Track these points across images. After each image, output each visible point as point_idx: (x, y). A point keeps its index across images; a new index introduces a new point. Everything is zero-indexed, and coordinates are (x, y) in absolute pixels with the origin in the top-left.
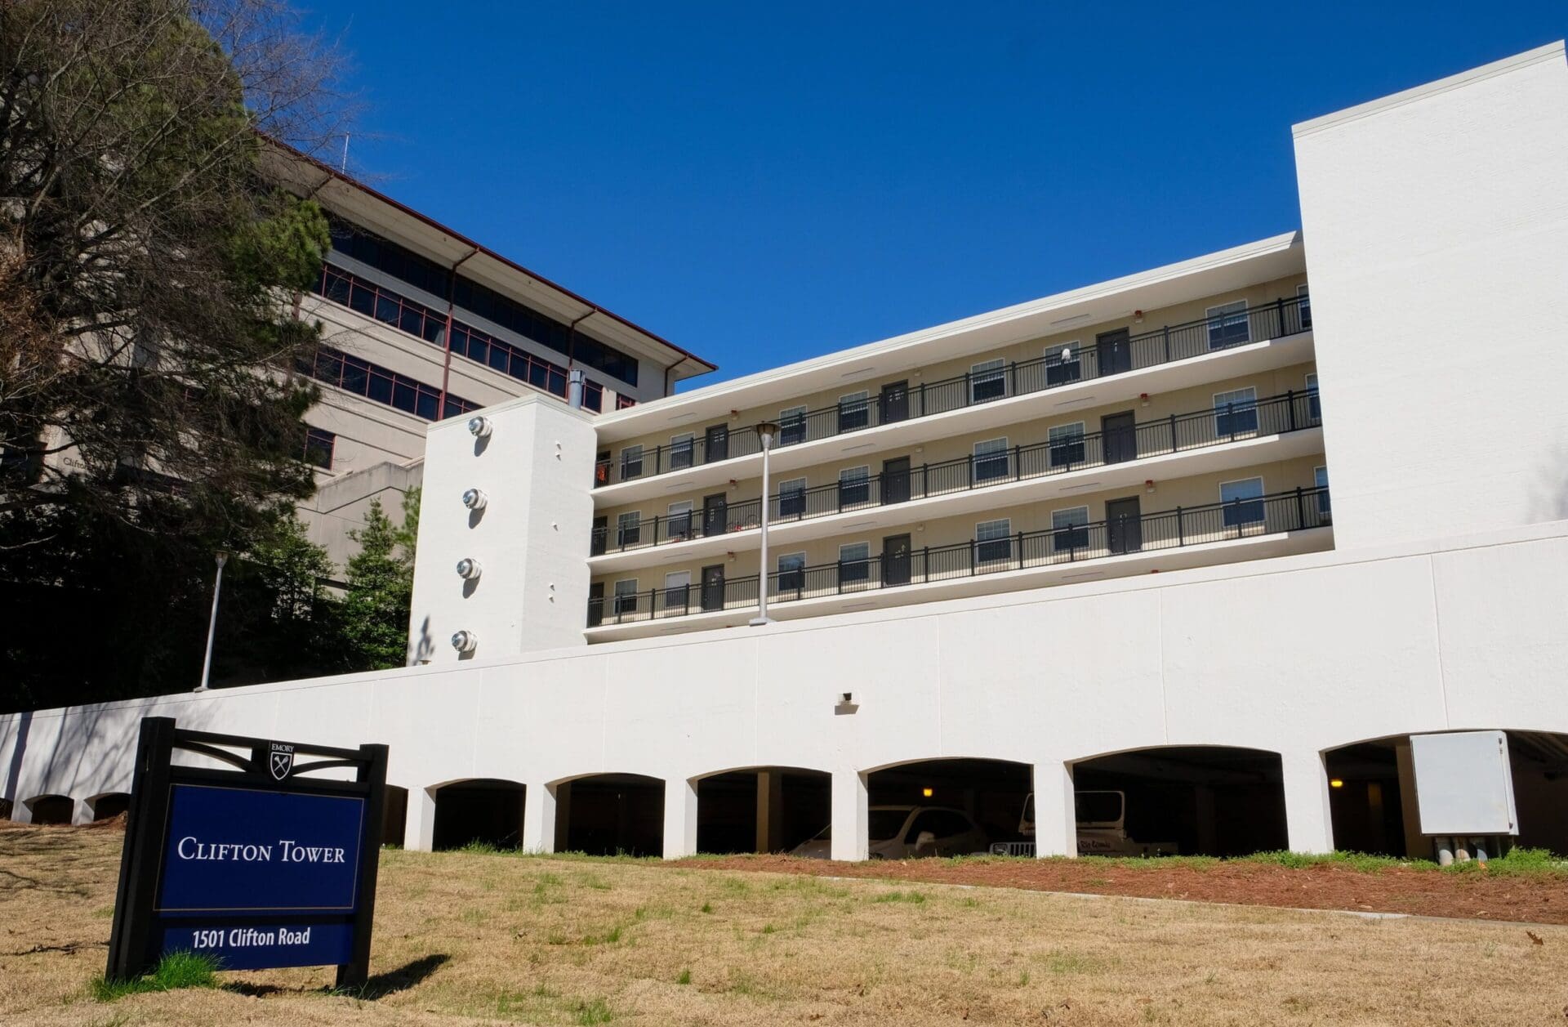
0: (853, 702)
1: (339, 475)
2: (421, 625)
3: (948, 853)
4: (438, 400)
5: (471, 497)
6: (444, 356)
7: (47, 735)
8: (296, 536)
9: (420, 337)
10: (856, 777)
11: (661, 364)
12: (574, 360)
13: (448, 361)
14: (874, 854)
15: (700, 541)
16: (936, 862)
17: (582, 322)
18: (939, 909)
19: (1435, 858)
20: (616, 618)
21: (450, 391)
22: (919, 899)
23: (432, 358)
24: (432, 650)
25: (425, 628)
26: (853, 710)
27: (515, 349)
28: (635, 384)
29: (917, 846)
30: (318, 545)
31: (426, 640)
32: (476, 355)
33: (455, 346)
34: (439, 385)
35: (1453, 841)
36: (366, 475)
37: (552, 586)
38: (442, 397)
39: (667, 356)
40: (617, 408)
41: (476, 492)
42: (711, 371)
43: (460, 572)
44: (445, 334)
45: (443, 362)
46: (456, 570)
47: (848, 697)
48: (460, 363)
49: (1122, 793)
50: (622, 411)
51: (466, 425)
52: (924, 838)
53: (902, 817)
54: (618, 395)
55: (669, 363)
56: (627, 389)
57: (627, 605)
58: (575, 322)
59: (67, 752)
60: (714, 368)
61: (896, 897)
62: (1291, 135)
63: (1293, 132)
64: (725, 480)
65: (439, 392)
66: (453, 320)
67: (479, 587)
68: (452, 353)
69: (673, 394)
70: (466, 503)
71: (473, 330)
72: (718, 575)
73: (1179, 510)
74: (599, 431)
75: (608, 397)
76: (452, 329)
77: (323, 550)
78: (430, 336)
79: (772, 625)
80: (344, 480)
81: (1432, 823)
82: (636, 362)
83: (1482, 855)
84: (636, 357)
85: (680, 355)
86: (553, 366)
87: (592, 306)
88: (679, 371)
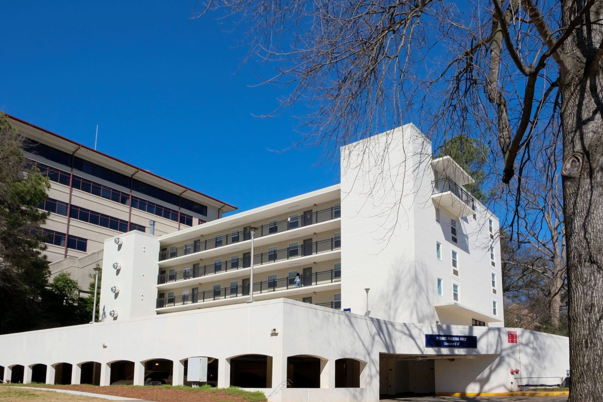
1: (89, 254)
2: (103, 308)
4: (127, 225)
6: (129, 209)
8: (67, 277)
9: (119, 202)
11: (216, 207)
12: (181, 208)
13: (131, 211)
15: (192, 279)
17: (183, 194)
20: (183, 303)
21: (132, 221)
23: (124, 210)
24: (106, 317)
25: (104, 310)
27: (157, 205)
28: (206, 216)
30: (74, 280)
31: (104, 313)
32: (142, 208)
33: (133, 205)
34: (127, 220)
36: (97, 254)
37: (142, 295)
38: (129, 224)
39: (219, 205)
40: (199, 224)
41: (117, 264)
42: (235, 209)
43: (112, 291)
44: (129, 201)
45: (129, 211)
46: (111, 290)
48: (135, 211)
50: (200, 225)
51: (113, 241)
54: (199, 220)
55: (220, 207)
56: (202, 217)
57: (172, 301)
58: (181, 194)
60: (237, 208)
64: (198, 259)
65: (127, 222)
66: (132, 196)
67: (119, 295)
68: (132, 208)
69: (221, 217)
70: (114, 267)
71: (140, 199)
72: (197, 291)
74: (161, 242)
75: (195, 221)
76: (132, 199)
77: (76, 282)
78: (123, 202)
80: (91, 255)
82: (206, 207)
83: (199, 387)
84: (206, 205)
85: (223, 205)
86: (173, 210)
87: (186, 188)
88: (223, 210)
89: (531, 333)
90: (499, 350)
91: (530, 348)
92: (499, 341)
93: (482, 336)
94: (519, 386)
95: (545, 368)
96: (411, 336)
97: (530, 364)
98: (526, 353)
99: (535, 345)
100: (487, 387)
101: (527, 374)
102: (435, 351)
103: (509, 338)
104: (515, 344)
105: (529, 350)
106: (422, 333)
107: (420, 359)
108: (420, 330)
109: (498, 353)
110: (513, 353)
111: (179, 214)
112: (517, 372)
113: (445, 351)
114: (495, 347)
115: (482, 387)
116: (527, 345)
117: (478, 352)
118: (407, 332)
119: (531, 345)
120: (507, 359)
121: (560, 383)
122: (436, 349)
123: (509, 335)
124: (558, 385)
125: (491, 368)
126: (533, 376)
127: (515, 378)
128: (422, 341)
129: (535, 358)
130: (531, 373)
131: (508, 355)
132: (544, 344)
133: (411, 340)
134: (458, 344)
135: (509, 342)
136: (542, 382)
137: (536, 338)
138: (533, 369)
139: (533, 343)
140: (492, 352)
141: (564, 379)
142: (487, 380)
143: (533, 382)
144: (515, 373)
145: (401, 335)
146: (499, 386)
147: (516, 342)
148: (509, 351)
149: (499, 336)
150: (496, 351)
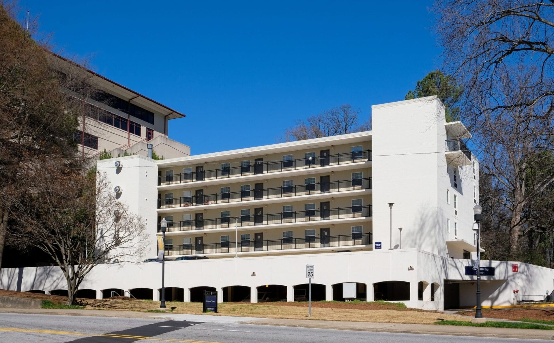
0: (255, 274)
3: (272, 301)
5: (117, 189)
6: (82, 117)
7: (31, 275)
10: (255, 288)
11: (163, 115)
12: (130, 115)
13: (84, 120)
14: (258, 302)
16: (270, 303)
17: (133, 100)
18: (271, 308)
19: (345, 301)
21: (85, 131)
22: (268, 307)
25: (101, 233)
26: (255, 275)
28: (153, 124)
29: (266, 300)
35: (348, 299)
37: (146, 220)
39: (166, 112)
41: (118, 187)
45: (82, 120)
46: (113, 214)
47: (254, 273)
48: (88, 120)
49: (306, 290)
52: (267, 299)
53: (263, 294)
54: (147, 128)
55: (166, 114)
56: (150, 126)
58: (130, 100)
59: (40, 280)
61: (265, 307)
62: (371, 108)
63: (372, 107)
64: (203, 185)
65: (82, 132)
66: (85, 103)
67: (121, 219)
68: (85, 116)
70: (116, 191)
71: (93, 106)
72: (201, 216)
73: (339, 208)
75: (143, 129)
76: (85, 106)
79: (238, 258)
81: (344, 296)
82: (153, 114)
83: (351, 301)
84: (153, 112)
85: (171, 112)
86: (123, 118)
87: (138, 94)
88: (170, 117)
89: (526, 265)
90: (506, 277)
91: (525, 275)
92: (507, 271)
93: (497, 267)
94: (518, 301)
95: (533, 289)
96: (456, 267)
97: (524, 286)
98: (522, 279)
99: (528, 273)
100: (496, 303)
101: (522, 293)
102: (470, 277)
103: (513, 269)
104: (516, 272)
105: (524, 277)
106: (463, 266)
107: (450, 283)
108: (462, 263)
109: (506, 279)
110: (514, 278)
111: (129, 122)
112: (517, 292)
113: (475, 277)
114: (504, 275)
115: (492, 303)
116: (523, 273)
117: (494, 279)
118: (454, 265)
119: (525, 273)
120: (511, 283)
121: (543, 299)
122: (470, 276)
123: (513, 266)
124: (541, 301)
125: (499, 290)
126: (526, 294)
127: (516, 296)
128: (463, 271)
129: (527, 282)
130: (525, 292)
131: (511, 280)
132: (533, 272)
133: (457, 270)
134: (484, 273)
135: (513, 271)
136: (531, 298)
137: (528, 269)
138: (526, 290)
139: (526, 272)
140: (502, 278)
141: (546, 296)
142: (497, 298)
143: (525, 298)
144: (516, 292)
145: (451, 266)
146: (505, 302)
147: (517, 272)
148: (512, 278)
149: (507, 267)
150: (505, 277)
